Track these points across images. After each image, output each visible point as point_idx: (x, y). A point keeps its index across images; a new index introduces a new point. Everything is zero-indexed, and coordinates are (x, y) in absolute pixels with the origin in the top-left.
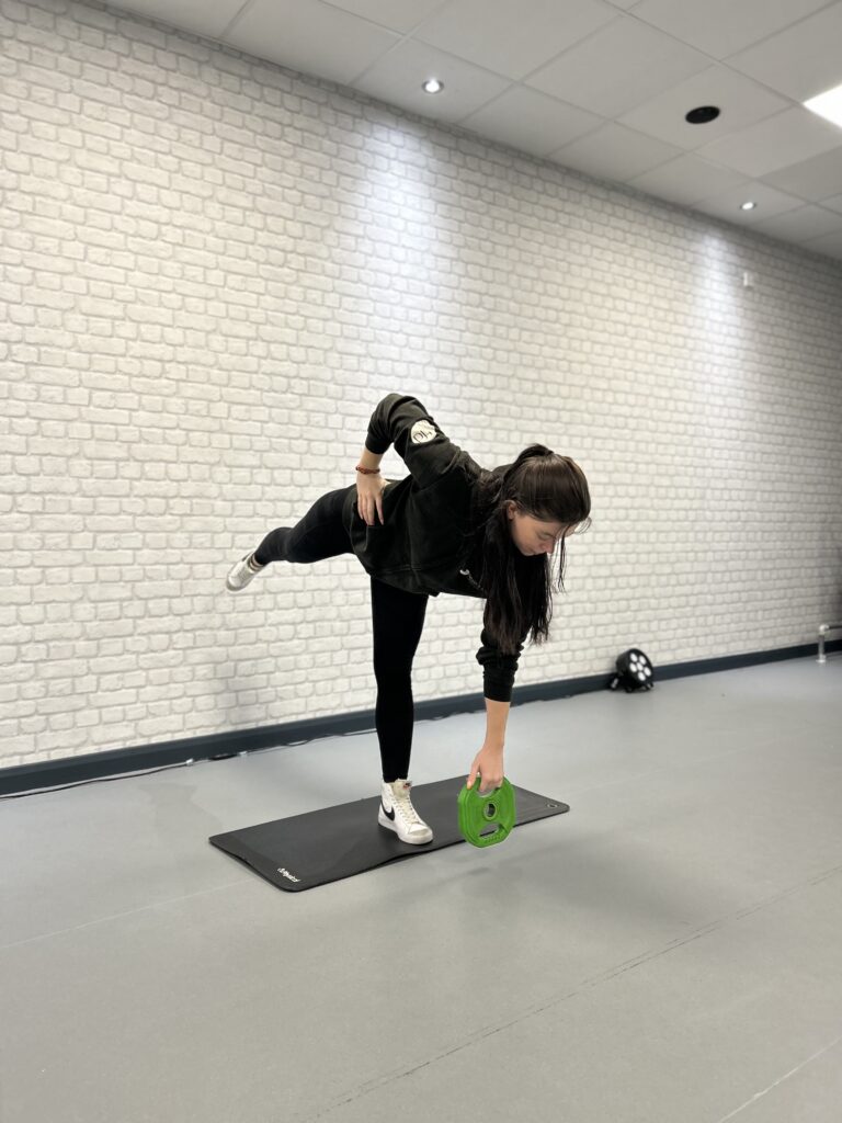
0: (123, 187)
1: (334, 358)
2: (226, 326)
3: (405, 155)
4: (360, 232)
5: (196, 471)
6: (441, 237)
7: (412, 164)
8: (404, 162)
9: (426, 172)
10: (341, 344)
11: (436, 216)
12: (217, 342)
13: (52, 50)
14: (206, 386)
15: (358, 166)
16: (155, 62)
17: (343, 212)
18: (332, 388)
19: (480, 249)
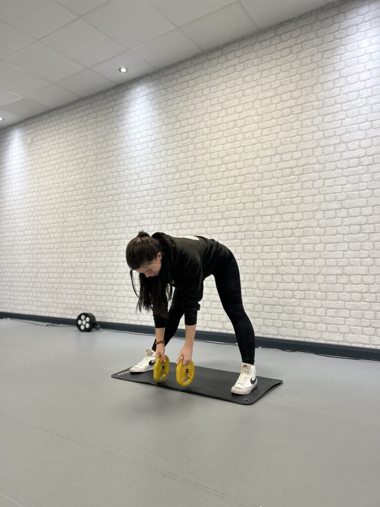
1: (318, 151)
2: (261, 154)
4: (337, 76)
10: (322, 143)
12: (258, 162)
14: (253, 182)
15: (336, 41)
16: (235, 57)
17: (325, 71)
18: (317, 166)
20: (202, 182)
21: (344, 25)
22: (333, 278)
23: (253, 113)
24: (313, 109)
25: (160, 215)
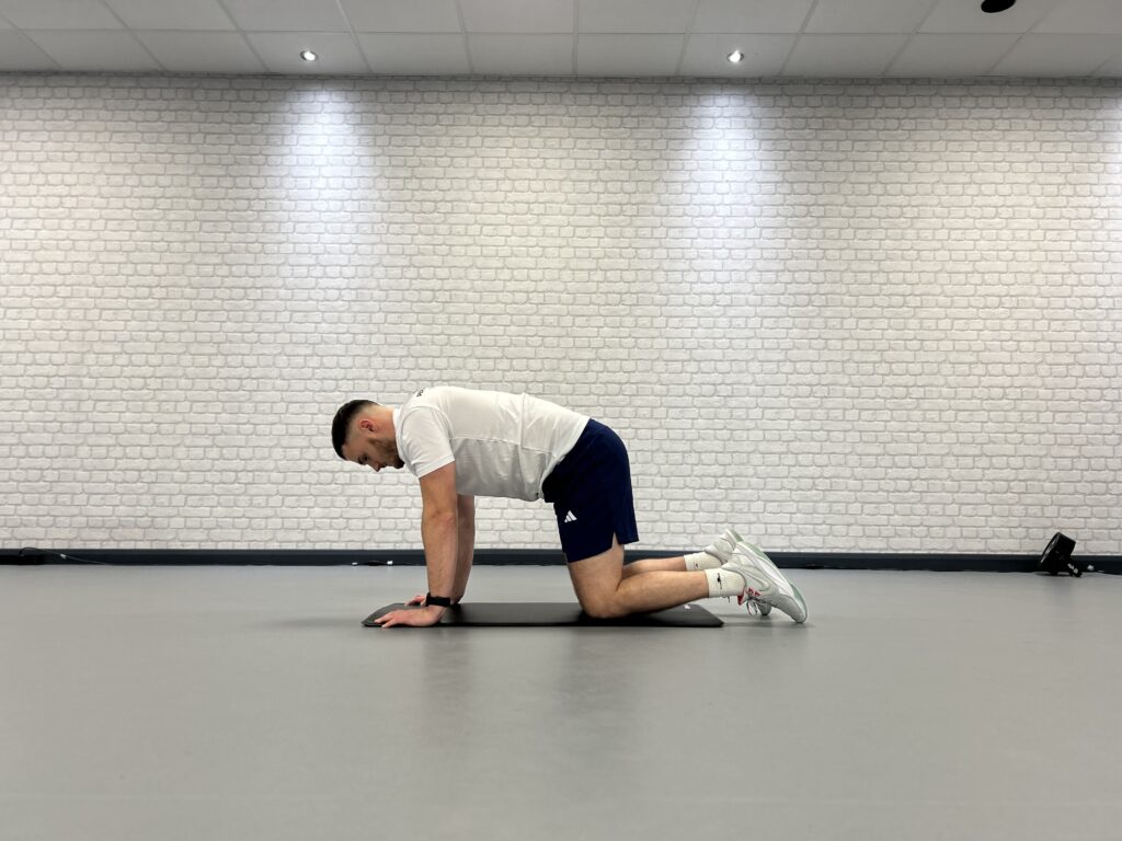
0: (506, 185)
1: (660, 276)
3: (730, 111)
4: (686, 178)
5: (547, 364)
6: (764, 167)
7: (738, 116)
8: (729, 117)
9: (750, 120)
10: (666, 265)
11: (761, 152)
12: (566, 275)
13: (466, 114)
14: (558, 306)
15: (686, 130)
16: (530, 102)
17: (672, 166)
18: (658, 297)
19: (808, 169)
20: (463, 290)
21: (698, 111)
22: (678, 457)
23: (561, 198)
24: (653, 214)
25: (368, 340)
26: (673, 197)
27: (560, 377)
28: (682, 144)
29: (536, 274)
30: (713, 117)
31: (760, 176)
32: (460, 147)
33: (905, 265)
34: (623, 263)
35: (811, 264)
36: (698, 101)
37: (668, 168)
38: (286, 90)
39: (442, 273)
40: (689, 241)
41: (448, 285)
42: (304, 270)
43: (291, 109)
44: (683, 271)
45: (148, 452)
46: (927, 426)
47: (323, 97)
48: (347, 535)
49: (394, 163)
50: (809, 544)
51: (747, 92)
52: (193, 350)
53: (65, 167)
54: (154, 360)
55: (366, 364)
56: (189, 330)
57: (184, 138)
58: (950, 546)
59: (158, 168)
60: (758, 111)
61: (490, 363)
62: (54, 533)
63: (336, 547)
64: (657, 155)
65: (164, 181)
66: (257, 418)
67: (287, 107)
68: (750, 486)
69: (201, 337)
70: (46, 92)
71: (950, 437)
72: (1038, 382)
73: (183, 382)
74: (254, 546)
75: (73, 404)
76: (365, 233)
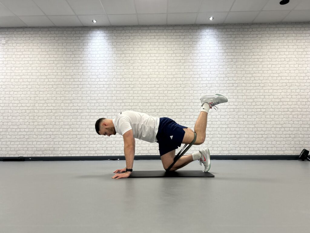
0: (149, 55)
2: (167, 76)
3: (210, 33)
4: (198, 52)
6: (219, 48)
7: (212, 35)
8: (210, 35)
9: (215, 36)
10: (193, 76)
11: (219, 44)
12: (165, 79)
13: (137, 36)
14: (163, 88)
15: (198, 39)
16: (155, 32)
18: (191, 85)
19: (232, 49)
20: (137, 84)
21: (201, 34)
23: (164, 58)
24: (189, 62)
25: (111, 98)
26: (194, 57)
27: (164, 107)
28: (196, 43)
29: (157, 79)
30: (205, 35)
31: (218, 51)
32: (136, 45)
33: (259, 75)
34: (181, 76)
35: (233, 75)
36: (201, 31)
37: (193, 50)
38: (88, 31)
39: (131, 80)
40: (199, 69)
41: (133, 83)
42: (94, 80)
43: (90, 36)
44: (198, 78)
45: (53, 130)
46: (266, 120)
47: (98, 32)
48: (107, 152)
49: (118, 50)
50: (234, 153)
51: (214, 28)
52: (64, 102)
53: (29, 53)
54: (54, 105)
55: (111, 105)
56: (63, 96)
57: (61, 44)
58: (274, 153)
59: (54, 53)
60: (217, 33)
61: (145, 104)
62: (28, 152)
63: (104, 155)
64: (190, 46)
65: (56, 56)
66: (82, 120)
67: (88, 35)
68: (217, 137)
69: (66, 98)
70: (24, 33)
71: (273, 122)
72: (297, 107)
73: (62, 111)
74: (82, 155)
75: (32, 117)
76: (110, 69)
